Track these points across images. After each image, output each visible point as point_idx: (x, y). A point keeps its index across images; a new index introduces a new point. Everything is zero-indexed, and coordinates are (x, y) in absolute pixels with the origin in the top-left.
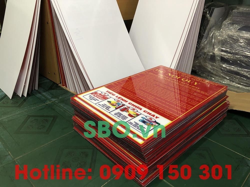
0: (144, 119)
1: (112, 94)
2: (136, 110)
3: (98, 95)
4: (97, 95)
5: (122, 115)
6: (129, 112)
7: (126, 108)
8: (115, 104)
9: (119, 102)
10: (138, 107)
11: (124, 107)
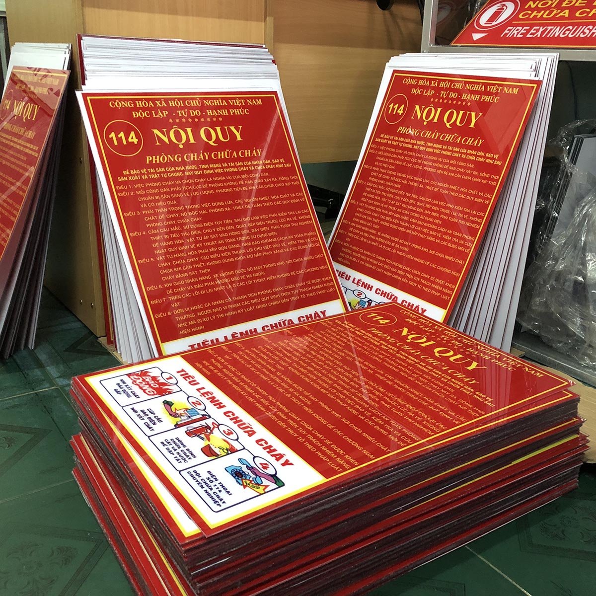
0: (242, 466)
1: (192, 380)
2: (234, 436)
3: (147, 380)
4: (144, 380)
5: (182, 448)
6: (209, 441)
7: (208, 427)
8: (182, 411)
9: (199, 407)
10: (247, 425)
11: (203, 423)
